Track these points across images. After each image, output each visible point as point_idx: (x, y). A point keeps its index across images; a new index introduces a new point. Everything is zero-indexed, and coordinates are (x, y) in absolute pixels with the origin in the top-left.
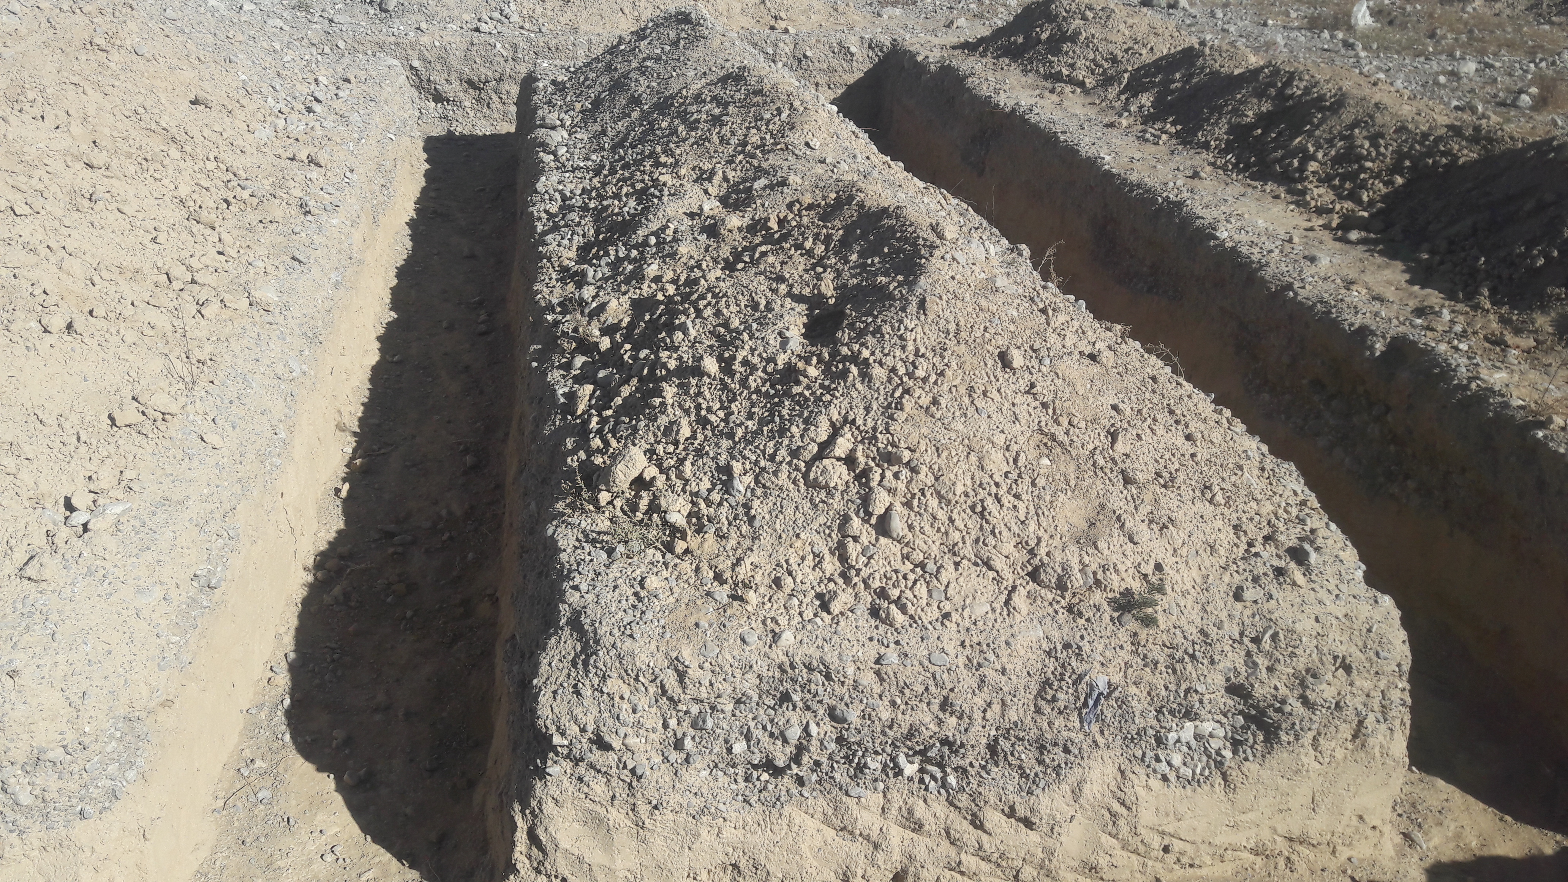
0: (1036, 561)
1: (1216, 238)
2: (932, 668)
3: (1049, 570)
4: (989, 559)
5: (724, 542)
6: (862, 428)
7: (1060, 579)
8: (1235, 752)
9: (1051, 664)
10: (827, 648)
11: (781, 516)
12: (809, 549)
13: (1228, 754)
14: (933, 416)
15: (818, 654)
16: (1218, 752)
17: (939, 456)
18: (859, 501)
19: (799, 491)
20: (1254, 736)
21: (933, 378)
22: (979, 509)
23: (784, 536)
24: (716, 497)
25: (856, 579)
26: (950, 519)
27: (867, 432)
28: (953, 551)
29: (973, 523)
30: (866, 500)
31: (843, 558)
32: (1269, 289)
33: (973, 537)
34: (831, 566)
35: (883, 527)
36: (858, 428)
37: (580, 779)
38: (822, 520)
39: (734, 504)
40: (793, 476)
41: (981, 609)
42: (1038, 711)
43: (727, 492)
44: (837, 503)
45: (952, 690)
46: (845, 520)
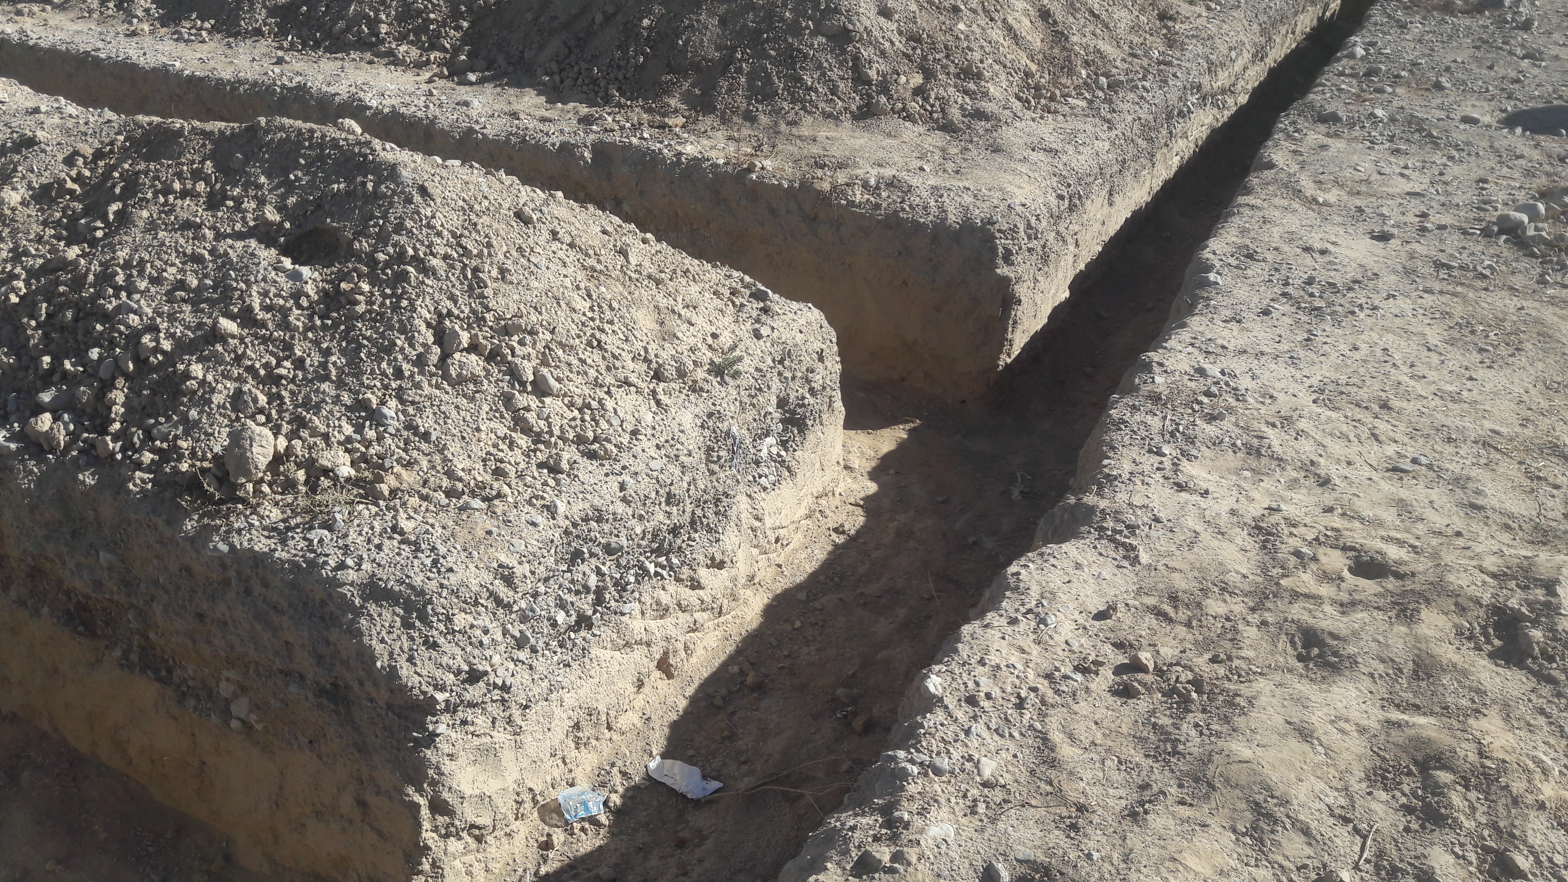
0: (654, 365)
1: (370, 108)
2: (655, 474)
3: (667, 367)
4: (626, 378)
5: (416, 468)
6: (462, 316)
7: (678, 370)
8: (786, 450)
9: (707, 433)
10: (588, 496)
11: (450, 421)
12: (493, 436)
13: (783, 453)
14: (511, 283)
15: (587, 505)
16: (779, 455)
17: (540, 313)
18: (508, 378)
19: (447, 393)
20: (792, 432)
21: (485, 251)
22: (595, 343)
23: (465, 435)
24: (371, 434)
25: (553, 440)
26: (580, 360)
27: (469, 318)
28: (597, 384)
29: (597, 356)
30: (514, 374)
31: (527, 430)
32: (453, 138)
33: (604, 367)
34: (523, 441)
35: (541, 389)
36: (458, 317)
37: (464, 722)
38: (486, 408)
39: (394, 432)
40: (434, 382)
41: (648, 418)
42: (712, 473)
43: (379, 424)
44: (489, 388)
45: (671, 484)
46: (508, 399)
